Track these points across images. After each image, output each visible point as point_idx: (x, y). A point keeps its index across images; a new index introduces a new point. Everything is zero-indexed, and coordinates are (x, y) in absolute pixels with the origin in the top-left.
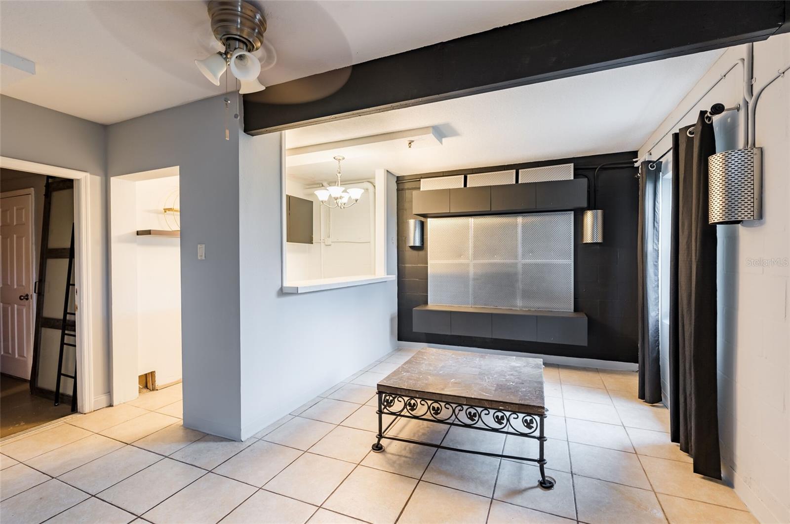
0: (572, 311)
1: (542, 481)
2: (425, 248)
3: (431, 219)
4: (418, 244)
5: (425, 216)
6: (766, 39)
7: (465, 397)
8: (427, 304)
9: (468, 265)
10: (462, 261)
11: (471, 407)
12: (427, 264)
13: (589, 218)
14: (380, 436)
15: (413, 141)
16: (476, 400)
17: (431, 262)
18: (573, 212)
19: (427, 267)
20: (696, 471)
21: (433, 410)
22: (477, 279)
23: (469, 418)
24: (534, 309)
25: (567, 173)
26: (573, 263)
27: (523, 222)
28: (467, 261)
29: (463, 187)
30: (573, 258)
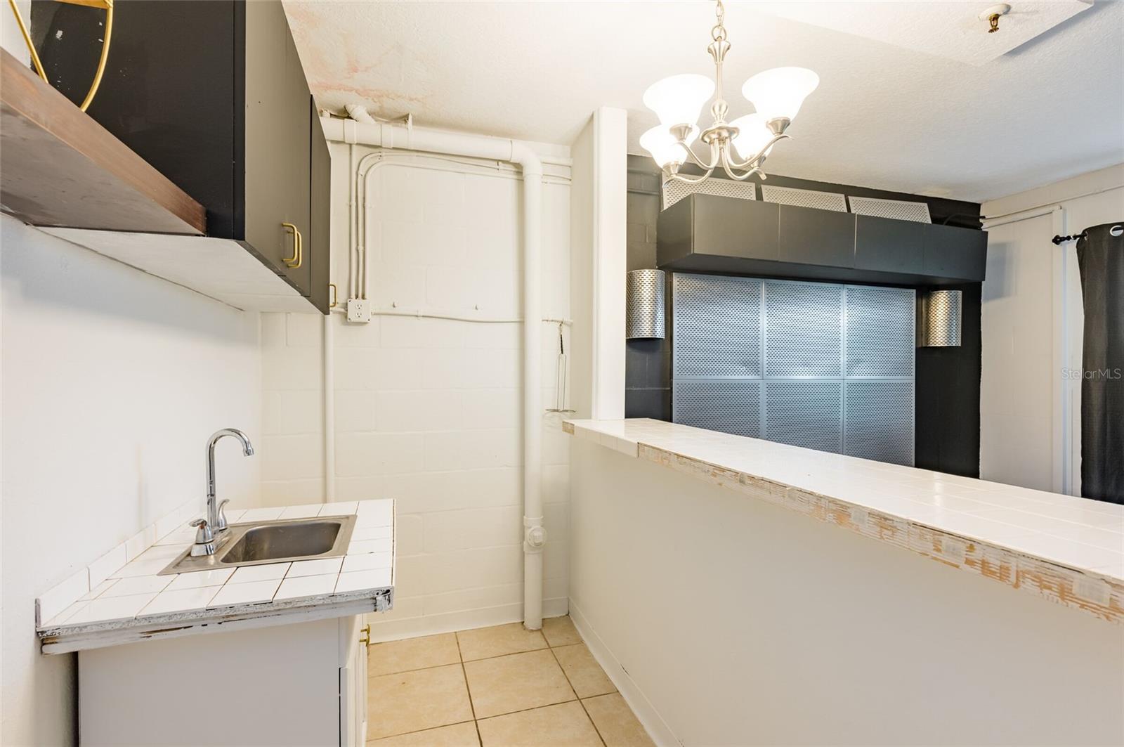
3: (680, 275)
9: (757, 387)
10: (745, 376)
12: (672, 386)
13: (941, 304)
17: (679, 381)
18: (914, 291)
19: (671, 392)
26: (914, 382)
27: (849, 302)
28: (753, 377)
29: (755, 199)
30: (914, 374)
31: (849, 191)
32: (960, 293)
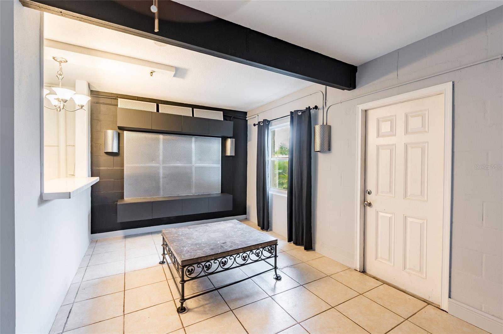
0: (220, 192)
1: (276, 278)
2: (120, 154)
3: (127, 132)
4: (115, 150)
5: (122, 129)
6: (344, 90)
7: (242, 248)
8: (124, 199)
9: (158, 168)
10: (154, 164)
11: (244, 253)
12: (124, 167)
13: (229, 142)
14: (183, 300)
15: (154, 72)
16: (248, 247)
17: (126, 165)
18: (221, 138)
19: (124, 169)
20: (305, 250)
21: (222, 264)
22: (165, 177)
23: (243, 260)
24: (201, 194)
25: (219, 116)
26: (221, 166)
27: (195, 141)
28: (157, 165)
29: (156, 112)
30: (221, 164)
31: (193, 107)
32: (234, 139)
